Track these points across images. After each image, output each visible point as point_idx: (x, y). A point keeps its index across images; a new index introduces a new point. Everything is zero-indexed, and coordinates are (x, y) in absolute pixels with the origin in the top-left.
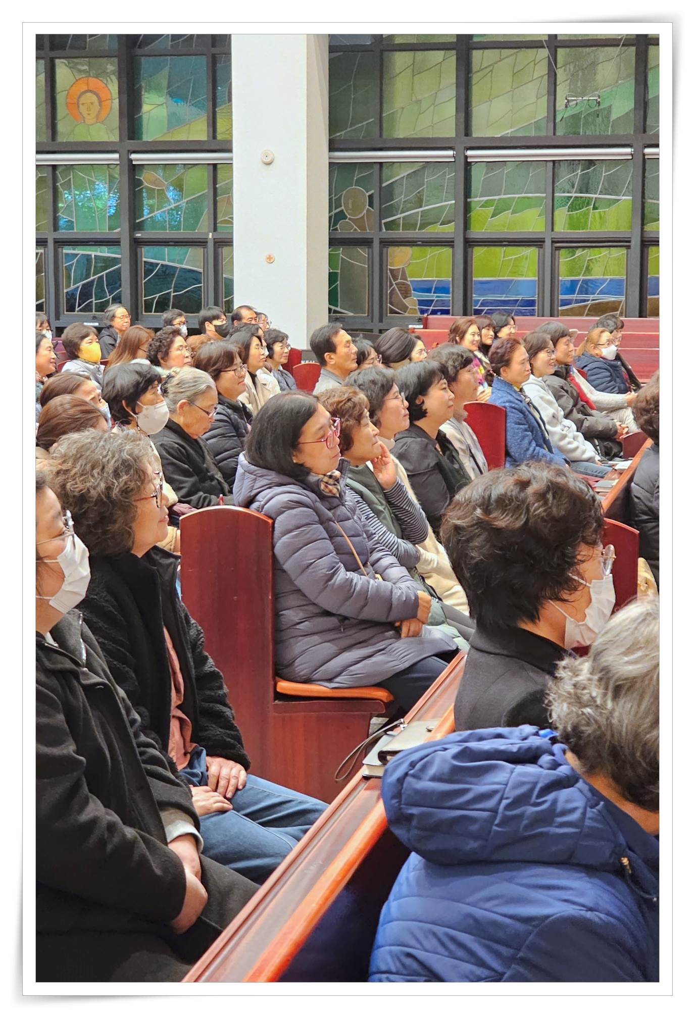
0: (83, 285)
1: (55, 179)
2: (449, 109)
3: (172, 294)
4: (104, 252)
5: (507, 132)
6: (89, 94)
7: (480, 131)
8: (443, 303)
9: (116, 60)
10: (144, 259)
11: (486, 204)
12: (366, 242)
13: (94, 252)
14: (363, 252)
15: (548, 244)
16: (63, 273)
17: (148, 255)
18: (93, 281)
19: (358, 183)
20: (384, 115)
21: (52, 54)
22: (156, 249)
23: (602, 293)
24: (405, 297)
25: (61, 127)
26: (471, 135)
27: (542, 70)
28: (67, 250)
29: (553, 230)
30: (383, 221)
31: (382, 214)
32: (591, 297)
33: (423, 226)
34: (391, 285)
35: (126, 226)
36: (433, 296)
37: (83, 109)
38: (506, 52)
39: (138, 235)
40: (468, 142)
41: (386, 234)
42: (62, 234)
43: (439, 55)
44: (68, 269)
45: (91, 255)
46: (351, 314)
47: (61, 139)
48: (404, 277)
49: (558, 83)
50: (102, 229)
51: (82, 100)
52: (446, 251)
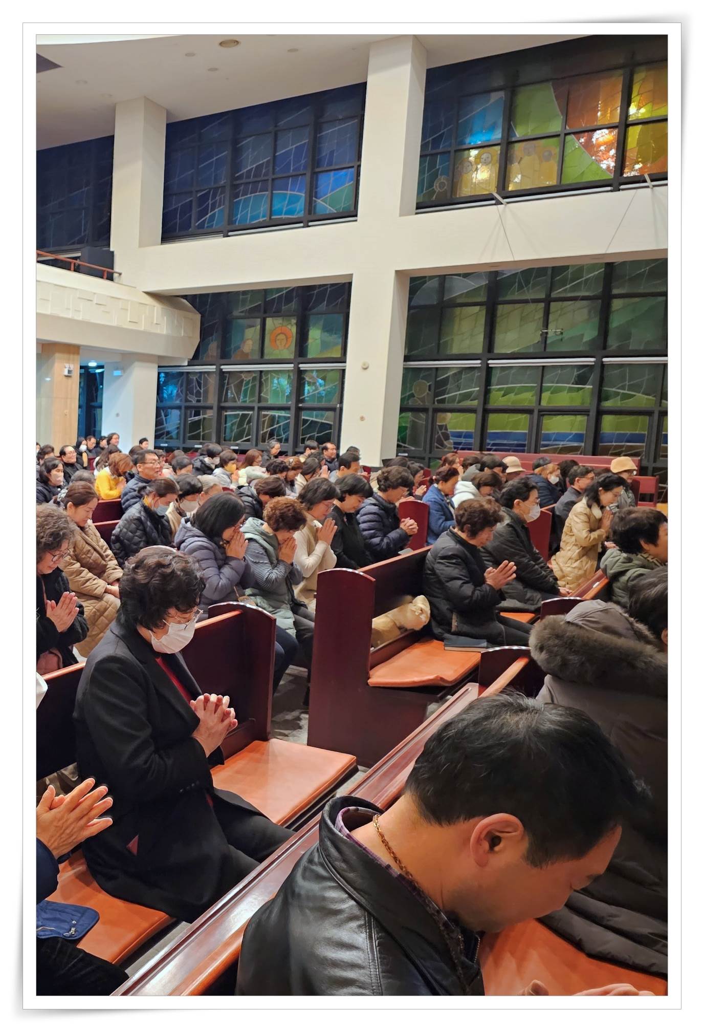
0: (271, 430)
1: (261, 377)
2: (480, 338)
3: (316, 435)
4: (283, 414)
5: (516, 350)
6: (281, 335)
7: (498, 350)
8: (470, 444)
9: (295, 317)
10: (303, 417)
11: (499, 390)
12: (425, 410)
13: (277, 414)
14: (423, 416)
15: (536, 412)
16: (261, 423)
17: (304, 416)
18: (275, 428)
19: (422, 379)
20: (441, 342)
21: (265, 316)
22: (308, 412)
23: (569, 441)
24: (445, 440)
25: (266, 351)
26: (493, 352)
27: (540, 314)
28: (263, 413)
29: (540, 404)
30: (436, 399)
31: (436, 395)
32: (562, 443)
33: (459, 402)
34: (438, 433)
35: (294, 401)
36: (463, 440)
37: (278, 342)
38: (517, 306)
39: (300, 405)
40: (490, 355)
41: (437, 405)
42: (262, 404)
43: (477, 308)
44: (264, 422)
45: (275, 416)
46: (413, 448)
47: (266, 357)
48: (446, 429)
49: (550, 320)
50: (282, 402)
51: (278, 338)
52: (472, 416)
